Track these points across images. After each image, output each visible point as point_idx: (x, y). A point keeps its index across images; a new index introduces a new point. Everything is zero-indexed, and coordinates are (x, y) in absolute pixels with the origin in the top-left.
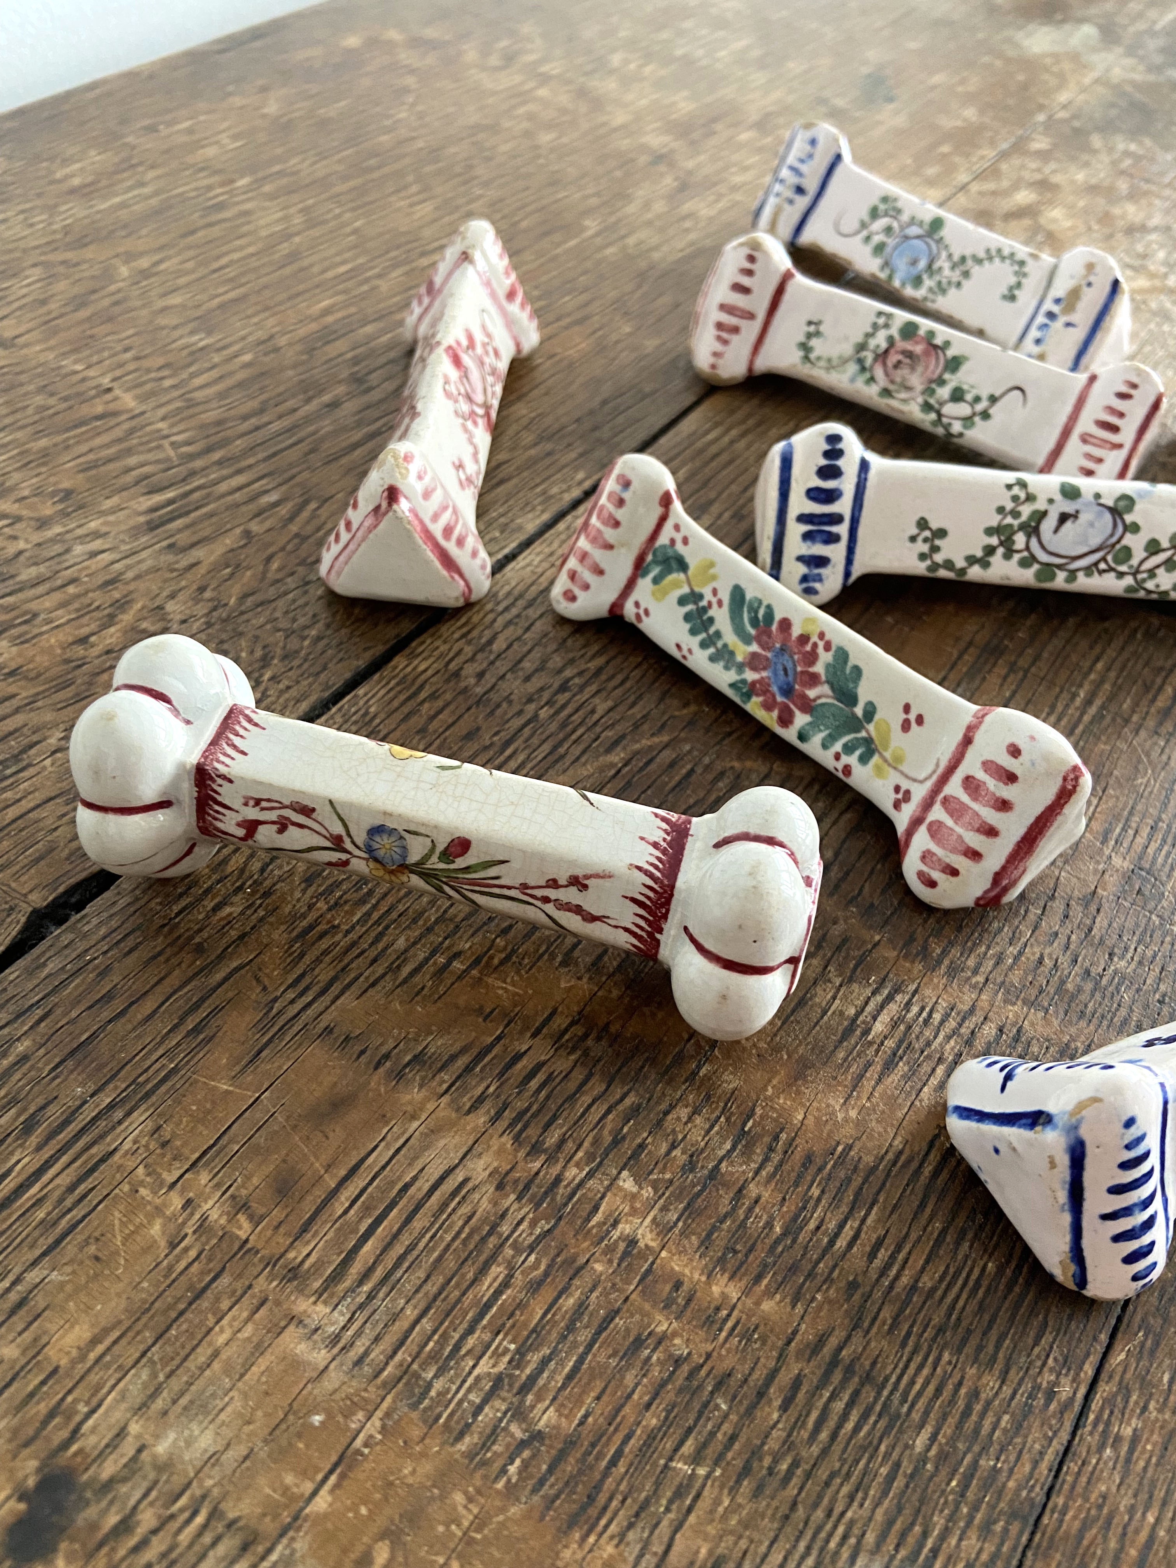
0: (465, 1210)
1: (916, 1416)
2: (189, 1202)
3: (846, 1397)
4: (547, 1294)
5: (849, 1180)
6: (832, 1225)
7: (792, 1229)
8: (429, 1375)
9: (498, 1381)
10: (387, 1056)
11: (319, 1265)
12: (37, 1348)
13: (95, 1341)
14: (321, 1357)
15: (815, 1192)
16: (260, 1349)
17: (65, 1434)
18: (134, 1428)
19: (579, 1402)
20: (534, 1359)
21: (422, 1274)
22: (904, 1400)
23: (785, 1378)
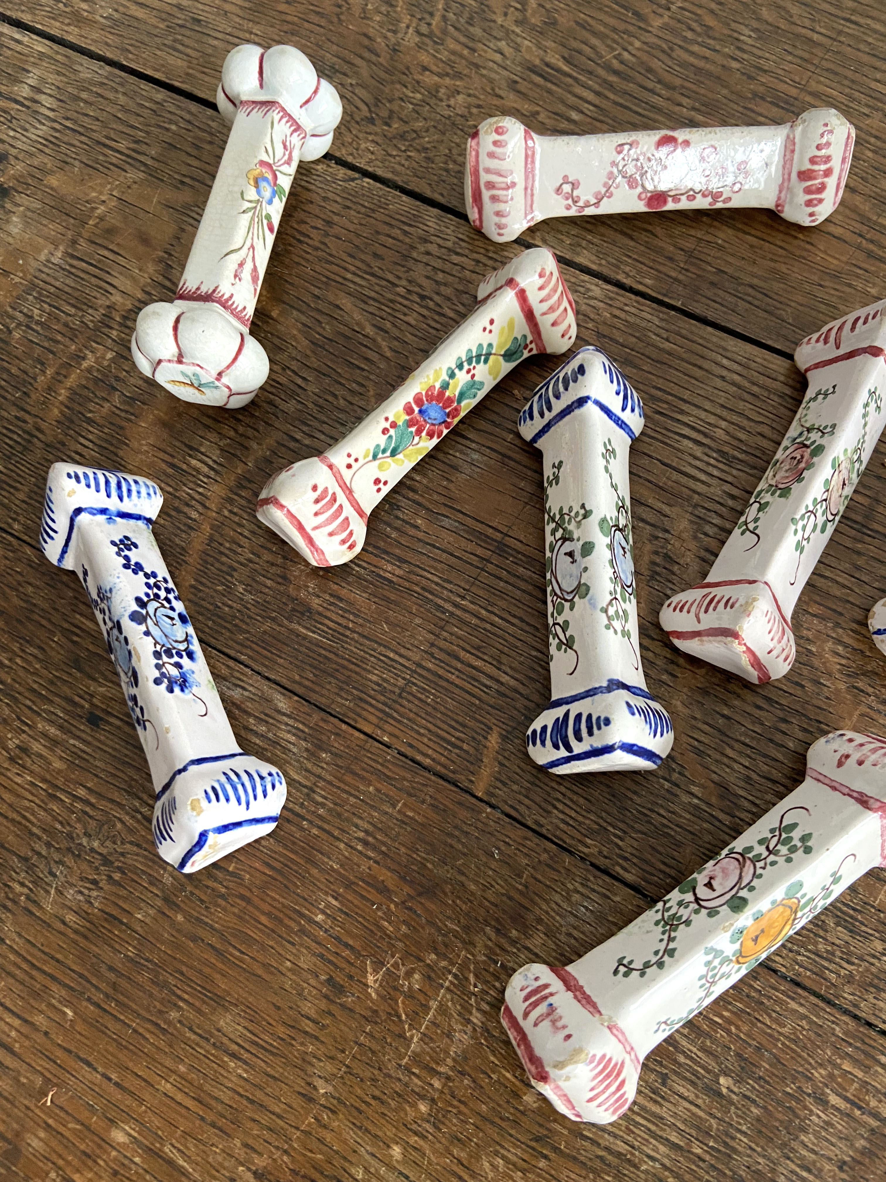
0: (98, 295)
1: (10, 466)
2: (104, 202)
3: (19, 440)
4: (64, 330)
5: (112, 445)
6: (90, 437)
7: (90, 421)
8: (35, 294)
9: (31, 317)
10: (170, 255)
11: (76, 250)
12: (51, 172)
13: (52, 189)
14: (43, 257)
15: (106, 430)
16: (46, 239)
17: (20, 190)
18: (22, 209)
19: (21, 345)
20: (38, 328)
21: (73, 285)
22: (17, 462)
23: (27, 417)
